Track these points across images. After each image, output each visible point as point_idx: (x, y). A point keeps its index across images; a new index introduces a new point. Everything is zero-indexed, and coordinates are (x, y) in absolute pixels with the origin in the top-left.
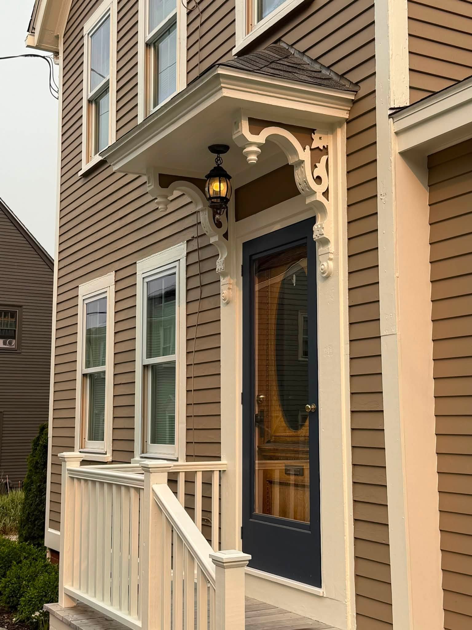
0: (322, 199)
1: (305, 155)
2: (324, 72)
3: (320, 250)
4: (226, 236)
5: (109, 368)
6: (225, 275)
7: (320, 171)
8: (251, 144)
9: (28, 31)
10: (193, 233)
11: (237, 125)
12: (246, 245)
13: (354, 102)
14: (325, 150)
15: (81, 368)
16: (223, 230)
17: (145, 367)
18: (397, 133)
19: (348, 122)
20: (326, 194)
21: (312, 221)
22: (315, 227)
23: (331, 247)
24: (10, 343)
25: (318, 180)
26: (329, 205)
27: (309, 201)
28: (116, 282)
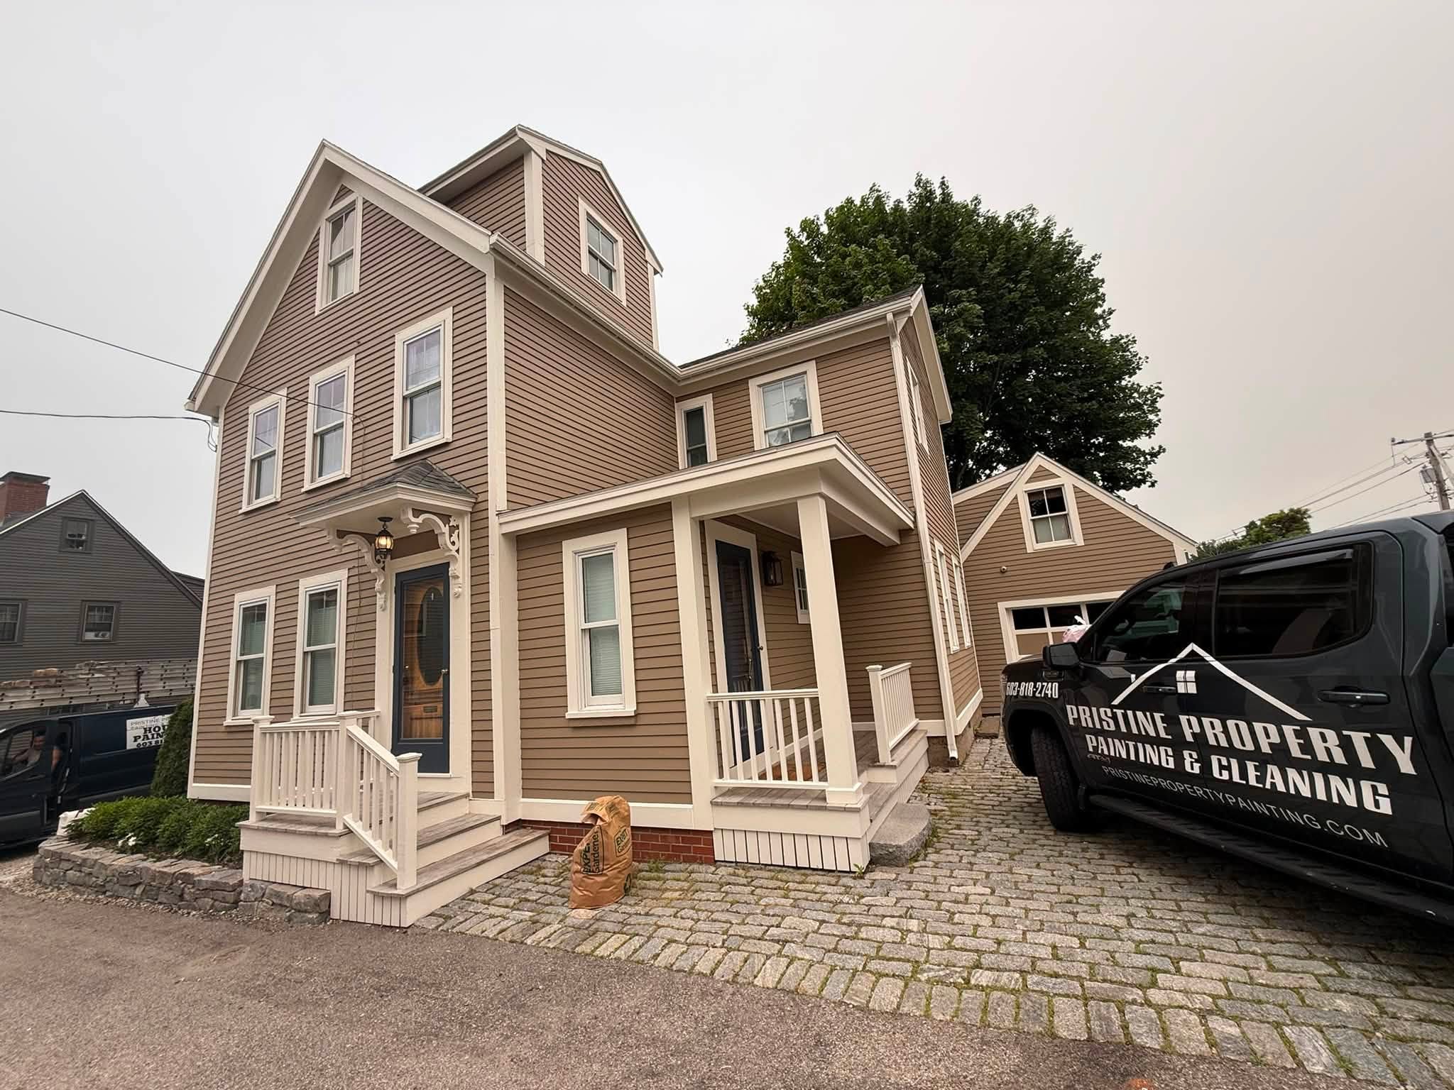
0: (456, 554)
1: (445, 529)
2: (457, 483)
3: (452, 582)
4: (383, 568)
5: (267, 655)
6: (381, 592)
7: (454, 538)
8: (414, 523)
9: (189, 398)
10: (355, 563)
11: (405, 512)
12: (397, 575)
13: (475, 503)
14: (457, 527)
15: (235, 654)
16: (381, 565)
18: (500, 524)
19: (471, 513)
20: (458, 551)
21: (448, 564)
22: (450, 568)
23: (460, 580)
24: (103, 636)
25: (453, 543)
26: (459, 557)
27: (447, 554)
28: (277, 593)
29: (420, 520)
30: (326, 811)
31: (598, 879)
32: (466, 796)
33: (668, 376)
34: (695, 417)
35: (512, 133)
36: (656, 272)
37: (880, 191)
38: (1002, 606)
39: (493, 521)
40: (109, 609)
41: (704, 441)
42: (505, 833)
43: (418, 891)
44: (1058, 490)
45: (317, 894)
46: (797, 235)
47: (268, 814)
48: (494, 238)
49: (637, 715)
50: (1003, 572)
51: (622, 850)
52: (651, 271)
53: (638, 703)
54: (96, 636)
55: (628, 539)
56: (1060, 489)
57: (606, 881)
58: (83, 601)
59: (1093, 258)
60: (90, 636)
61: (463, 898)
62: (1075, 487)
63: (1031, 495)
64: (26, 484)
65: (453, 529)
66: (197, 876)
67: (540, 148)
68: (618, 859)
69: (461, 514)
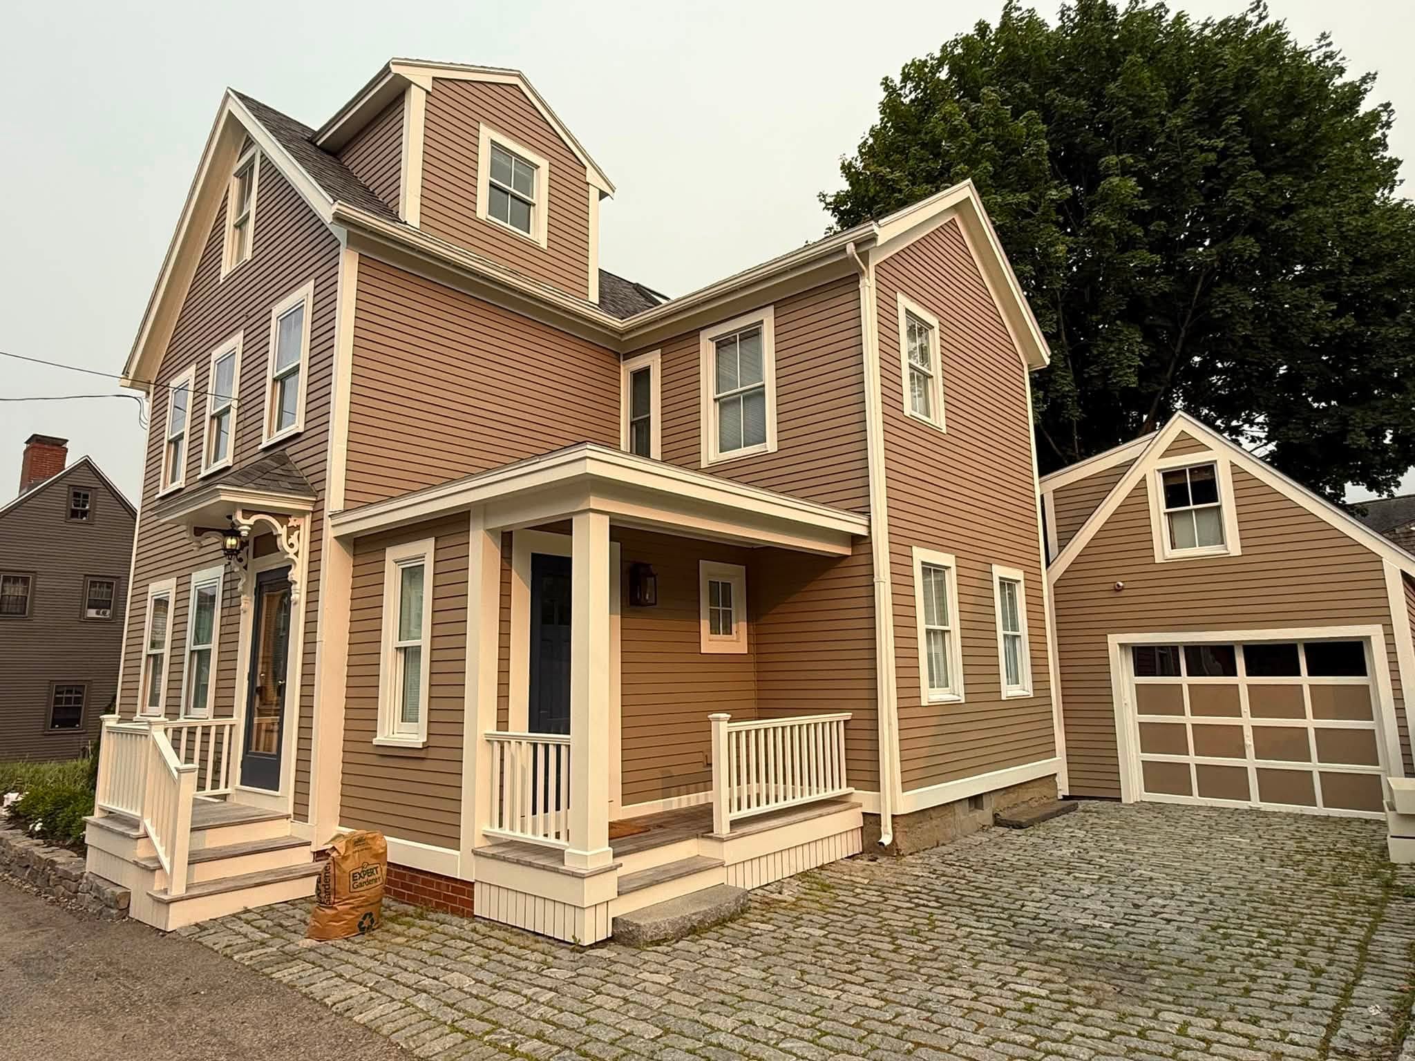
0: (294, 557)
1: (282, 531)
2: (304, 478)
3: (293, 587)
4: (245, 568)
6: (243, 593)
7: (293, 539)
8: (246, 524)
11: (233, 514)
12: (257, 575)
13: (316, 502)
14: (298, 527)
15: (146, 647)
16: (244, 564)
17: (192, 652)
18: (333, 526)
19: (313, 512)
20: (296, 554)
21: (289, 568)
22: (290, 573)
23: (298, 586)
24: (104, 614)
25: (291, 546)
26: (298, 560)
27: (286, 557)
28: (177, 586)
29: (251, 521)
30: (136, 813)
31: (328, 911)
32: (288, 817)
33: (604, 331)
34: (641, 378)
35: (386, 70)
36: (603, 195)
37: (1020, 9)
38: (1114, 640)
39: (328, 523)
40: (110, 585)
41: (649, 412)
42: (315, 860)
43: (182, 899)
44: (1209, 469)
45: (118, 891)
46: (899, 86)
47: (110, 812)
48: (336, 206)
49: (426, 747)
50: (1118, 589)
51: (358, 887)
52: (594, 194)
53: (429, 734)
54: (98, 613)
55: (436, 549)
56: (1212, 467)
57: (335, 915)
58: (86, 575)
59: (1364, 80)
60: (92, 613)
61: (234, 915)
62: (1233, 465)
63: (1168, 475)
64: (46, 446)
65: (291, 531)
66: (60, 864)
67: (422, 78)
68: (353, 895)
69: (303, 513)
